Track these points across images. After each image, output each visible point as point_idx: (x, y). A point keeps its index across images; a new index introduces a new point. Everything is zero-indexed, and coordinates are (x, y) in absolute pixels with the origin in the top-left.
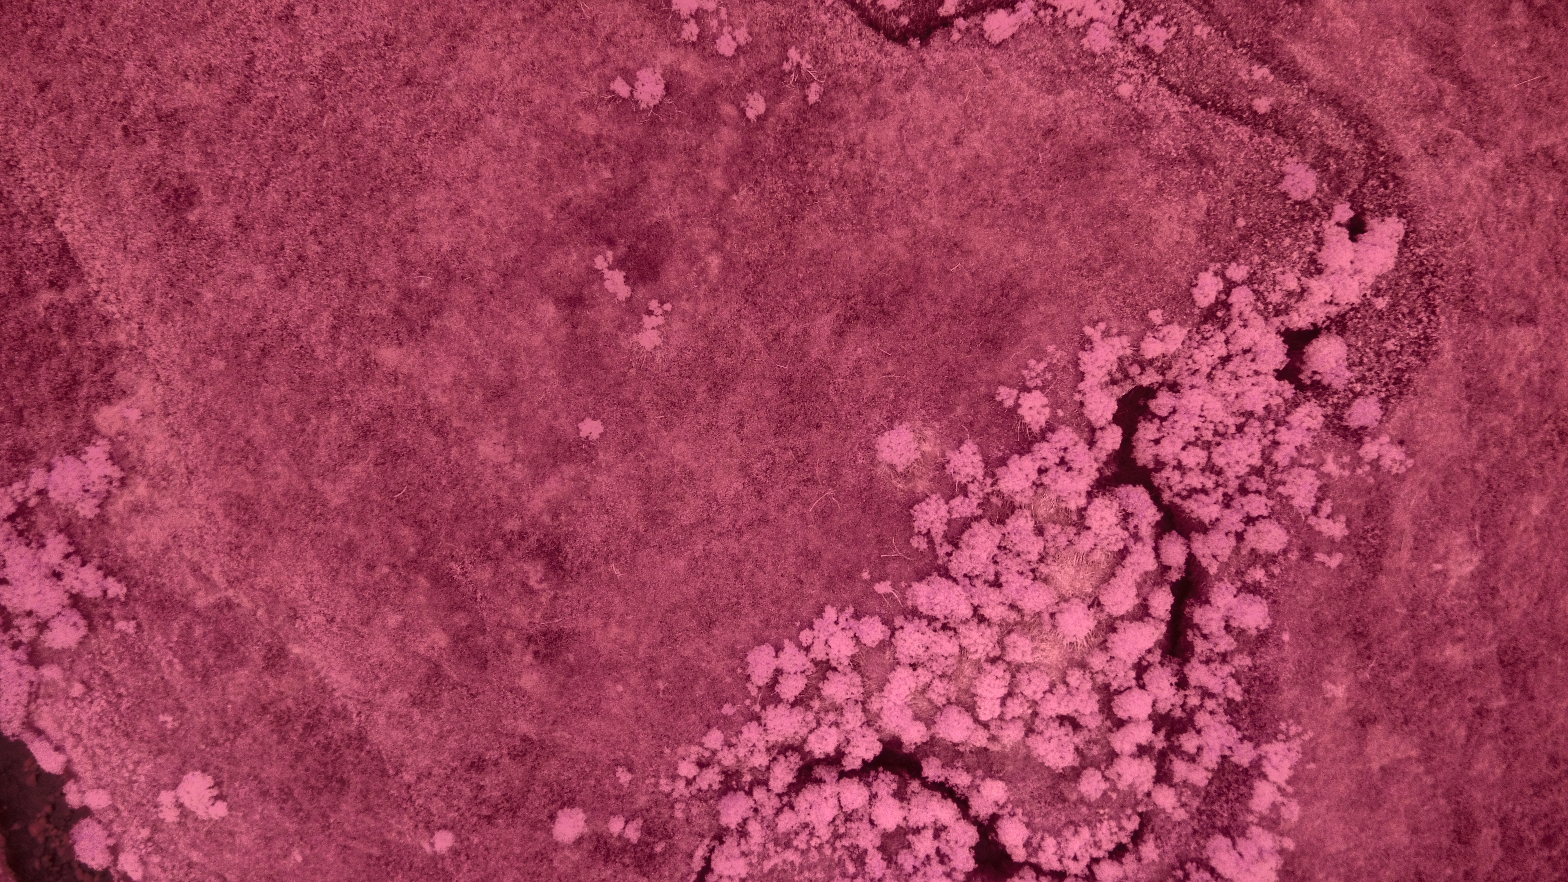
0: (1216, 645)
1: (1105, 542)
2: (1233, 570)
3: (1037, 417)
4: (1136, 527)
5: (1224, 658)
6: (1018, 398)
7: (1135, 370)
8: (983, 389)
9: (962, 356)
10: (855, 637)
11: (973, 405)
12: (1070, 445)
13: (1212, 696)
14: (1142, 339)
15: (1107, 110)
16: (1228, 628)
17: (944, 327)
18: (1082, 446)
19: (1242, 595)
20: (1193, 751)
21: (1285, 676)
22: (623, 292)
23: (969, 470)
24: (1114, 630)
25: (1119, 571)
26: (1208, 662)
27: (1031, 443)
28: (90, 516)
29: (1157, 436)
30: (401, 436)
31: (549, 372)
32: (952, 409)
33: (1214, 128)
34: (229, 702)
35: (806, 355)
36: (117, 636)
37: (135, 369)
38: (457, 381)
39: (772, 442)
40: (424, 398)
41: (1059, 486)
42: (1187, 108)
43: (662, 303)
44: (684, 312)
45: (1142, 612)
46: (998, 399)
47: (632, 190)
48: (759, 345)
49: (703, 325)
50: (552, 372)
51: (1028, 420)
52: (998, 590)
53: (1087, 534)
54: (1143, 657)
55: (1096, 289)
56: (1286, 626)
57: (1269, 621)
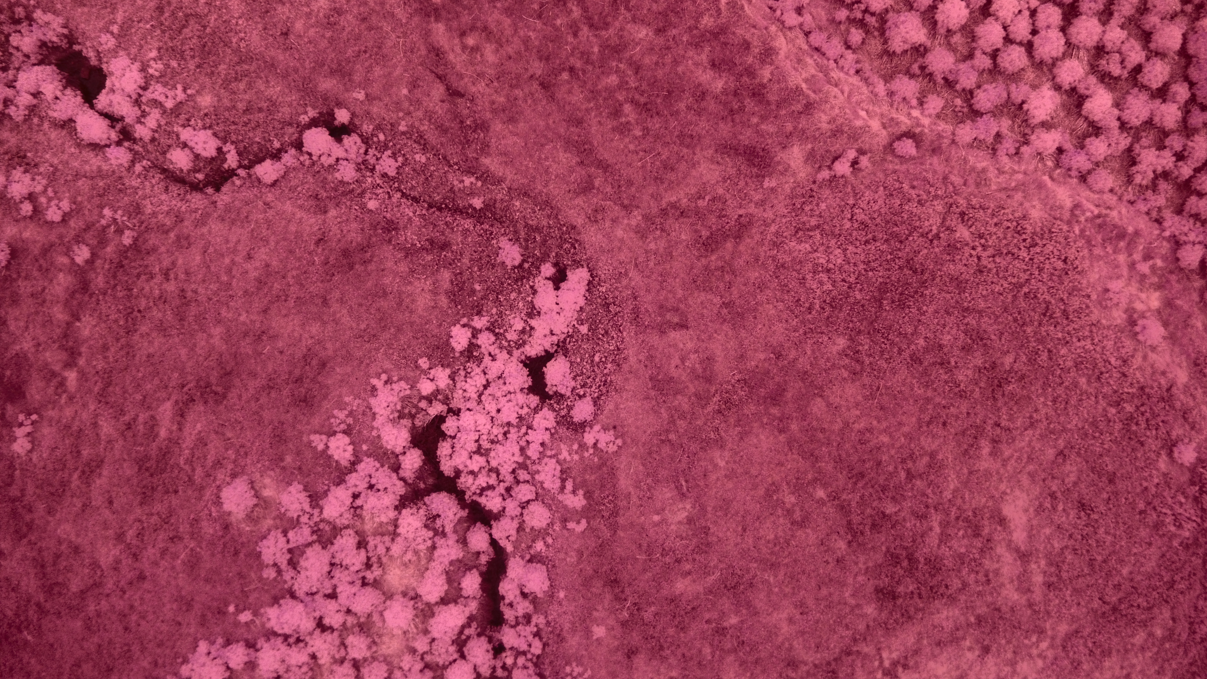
0: (518, 610)
1: (415, 544)
3: (344, 454)
4: (441, 526)
5: (526, 620)
6: (327, 442)
9: (283, 416)
10: (225, 663)
11: (298, 453)
12: (372, 471)
13: (521, 654)
14: (416, 382)
15: (362, 221)
16: (524, 596)
17: (264, 396)
18: (386, 471)
19: (528, 566)
23: (297, 506)
24: (432, 615)
26: (515, 625)
27: (344, 475)
29: (451, 451)
32: (282, 460)
33: (447, 223)
35: (156, 436)
39: (139, 511)
41: (370, 505)
42: (424, 212)
43: (29, 415)
44: (50, 420)
46: (314, 444)
48: (115, 435)
49: (68, 427)
51: (337, 457)
52: (333, 601)
53: (399, 539)
54: (461, 632)
55: (377, 350)
56: (563, 585)
57: (547, 583)
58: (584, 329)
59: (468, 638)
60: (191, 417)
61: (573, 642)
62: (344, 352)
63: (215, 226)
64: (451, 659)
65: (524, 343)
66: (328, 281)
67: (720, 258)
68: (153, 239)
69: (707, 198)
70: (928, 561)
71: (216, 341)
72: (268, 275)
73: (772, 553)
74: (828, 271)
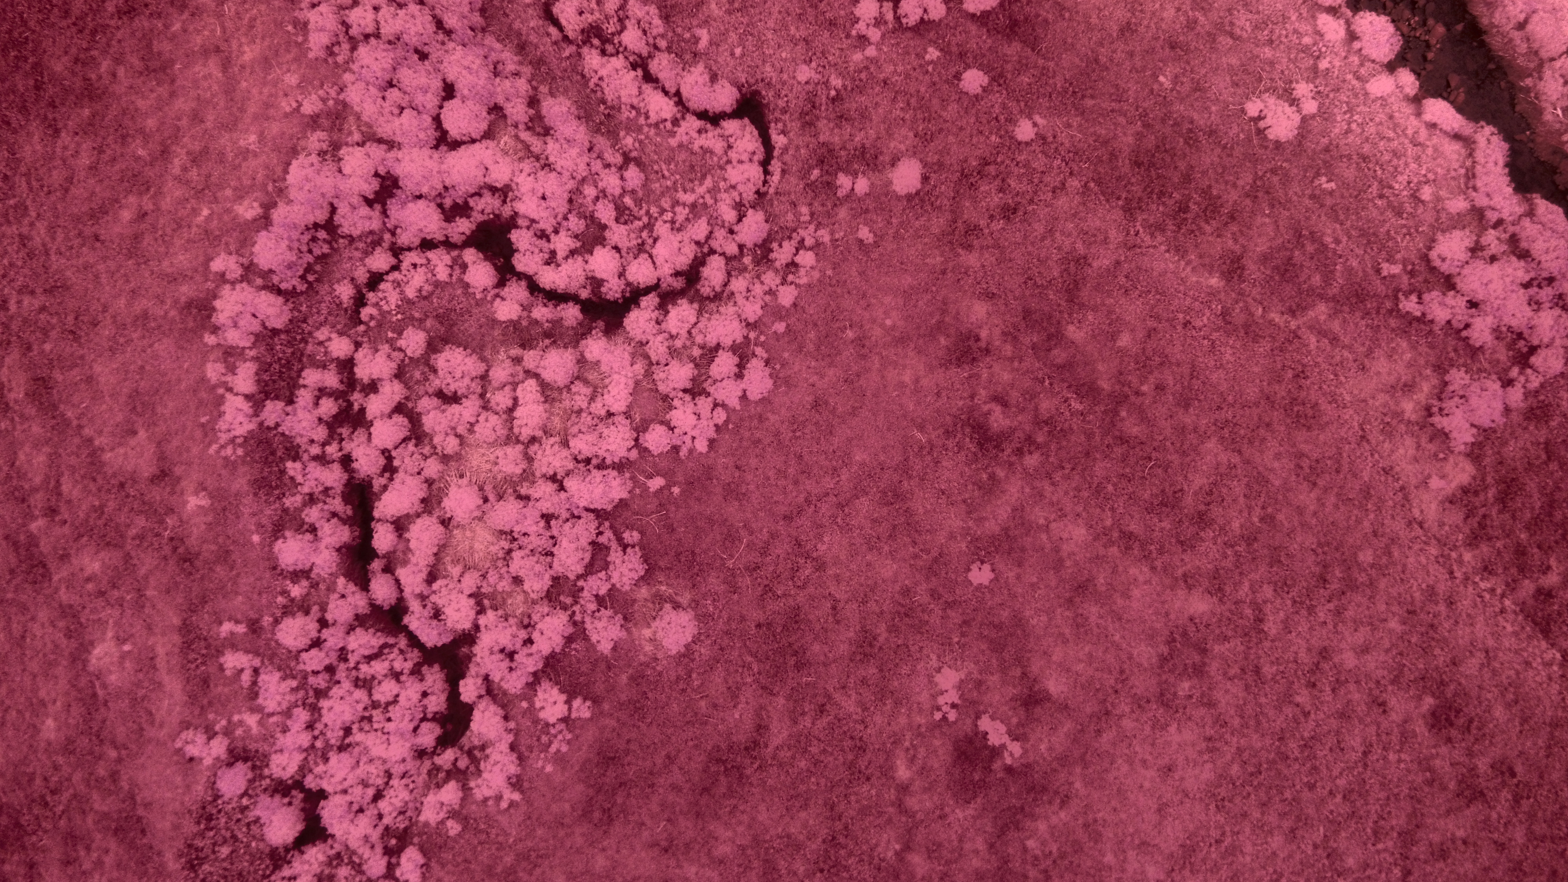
0: (322, 510)
1: (451, 586)
2: (322, 586)
3: (546, 696)
4: (424, 606)
5: (311, 499)
6: (570, 709)
7: (463, 763)
8: (606, 706)
9: (633, 735)
10: (672, 429)
11: (612, 689)
13: (315, 458)
14: (463, 799)
16: (313, 530)
17: (659, 761)
18: (496, 677)
19: (307, 567)
20: (323, 400)
21: (248, 500)
22: (985, 723)
23: (600, 625)
24: (423, 501)
25: (431, 560)
26: (326, 490)
27: (546, 665)
28: (1453, 371)
29: (425, 701)
30: (1166, 524)
31: (1037, 622)
32: (632, 678)
34: (1268, 216)
35: (788, 698)
36: (1398, 256)
37: (1447, 528)
38: (1126, 595)
39: (799, 599)
40: (1153, 569)
41: (509, 631)
43: (945, 718)
44: (920, 711)
45: (400, 525)
46: (588, 703)
47: (1002, 832)
49: (897, 703)
50: (1034, 622)
52: (546, 511)
53: (471, 590)
54: (388, 481)
55: (518, 840)
56: (256, 550)
57: (277, 550)
59: (381, 475)
60: (749, 726)
62: (561, 833)
64: (399, 450)
65: (329, 863)
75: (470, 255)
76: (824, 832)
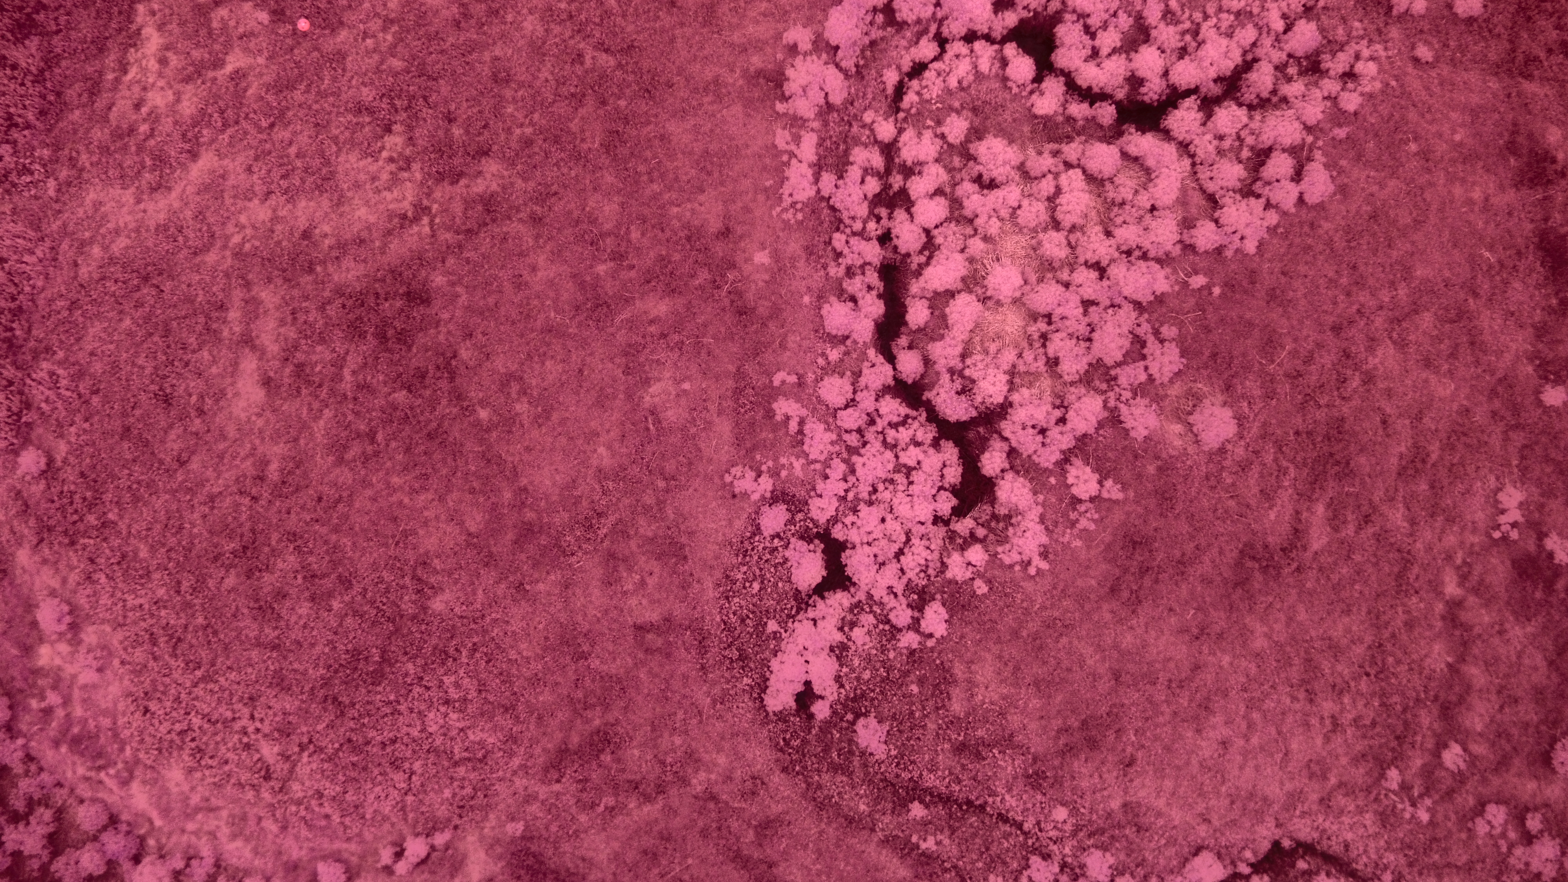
0: (861, 282)
1: (987, 361)
2: (855, 355)
3: (1079, 473)
4: (955, 381)
5: (852, 271)
6: (1100, 490)
7: (980, 532)
8: (1133, 493)
9: (1161, 524)
10: (1221, 227)
11: (1139, 477)
12: (1041, 451)
13: (857, 234)
14: (990, 562)
15: (1074, 790)
16: (854, 299)
17: (1188, 552)
18: (1028, 450)
19: (847, 332)
20: (868, 178)
21: (801, 264)
23: (1137, 412)
24: (964, 278)
25: (968, 335)
26: (865, 264)
27: (1077, 447)
29: (944, 472)
32: (1160, 469)
33: (959, 781)
35: (1328, 506)
41: (1042, 409)
42: (990, 800)
43: (1504, 538)
44: (1474, 531)
45: (938, 301)
46: (1118, 486)
48: (1384, 508)
49: (1450, 520)
51: (1088, 469)
52: (1086, 297)
53: (1006, 367)
54: (930, 258)
55: (1043, 608)
56: (806, 310)
57: (824, 312)
58: (772, 626)
59: (921, 252)
60: (1285, 529)
61: (794, 246)
62: (1087, 607)
63: (1275, 791)
64: (940, 229)
65: (851, 610)
66: (1115, 705)
67: (588, 721)
68: (1359, 774)
69: (601, 808)
70: (362, 335)
71: (1260, 629)
72: (1196, 718)
73: (548, 345)
74: (447, 702)
75: (1010, 49)
76: (1368, 639)
